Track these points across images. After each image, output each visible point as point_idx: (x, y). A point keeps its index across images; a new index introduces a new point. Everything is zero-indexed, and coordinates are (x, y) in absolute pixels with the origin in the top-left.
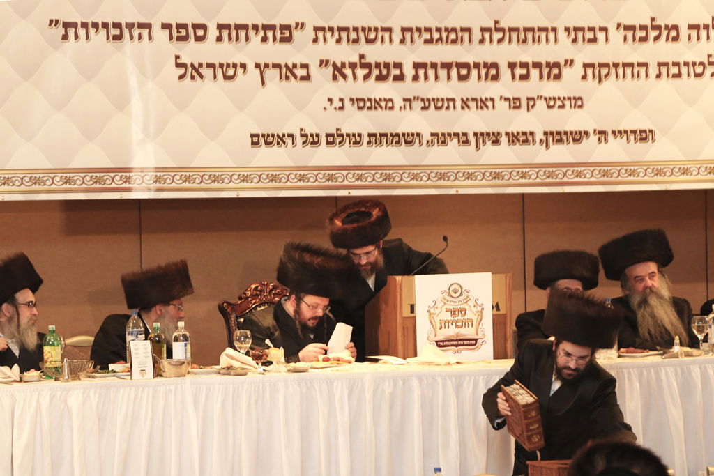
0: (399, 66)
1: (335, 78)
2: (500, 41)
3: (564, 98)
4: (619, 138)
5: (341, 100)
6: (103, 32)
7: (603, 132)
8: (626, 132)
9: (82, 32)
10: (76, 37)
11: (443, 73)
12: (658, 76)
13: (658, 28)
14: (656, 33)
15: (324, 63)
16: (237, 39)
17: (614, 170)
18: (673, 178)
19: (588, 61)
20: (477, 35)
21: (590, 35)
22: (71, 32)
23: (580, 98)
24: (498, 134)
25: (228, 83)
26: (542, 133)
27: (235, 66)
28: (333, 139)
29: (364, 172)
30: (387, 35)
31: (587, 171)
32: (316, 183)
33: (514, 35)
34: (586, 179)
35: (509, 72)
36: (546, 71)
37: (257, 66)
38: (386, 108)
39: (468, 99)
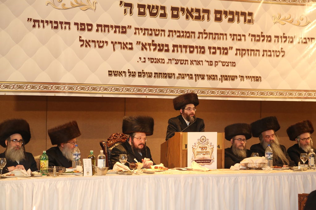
0: (167, 46)
1: (142, 49)
2: (206, 38)
3: (229, 62)
4: (248, 79)
5: (145, 58)
6: (50, 25)
7: (242, 77)
8: (251, 77)
9: (41, 24)
10: (39, 26)
11: (184, 49)
12: (263, 55)
13: (264, 36)
14: (263, 38)
15: (138, 43)
16: (105, 31)
17: (246, 92)
18: (267, 96)
19: (238, 48)
20: (197, 35)
21: (239, 38)
22: (37, 24)
23: (234, 63)
24: (204, 75)
25: (100, 49)
26: (220, 76)
27: (103, 42)
28: (141, 74)
29: (152, 88)
30: (163, 33)
31: (236, 92)
32: (134, 92)
33: (211, 36)
34: (236, 95)
35: (209, 50)
36: (222, 51)
37: (112, 42)
38: (162, 63)
39: (193, 61)
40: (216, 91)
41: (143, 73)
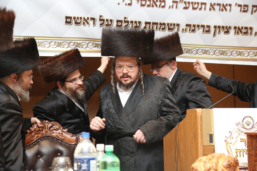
24: (230, 27)
38: (160, 7)
39: (215, 4)
40: (246, 52)
41: (125, 22)
